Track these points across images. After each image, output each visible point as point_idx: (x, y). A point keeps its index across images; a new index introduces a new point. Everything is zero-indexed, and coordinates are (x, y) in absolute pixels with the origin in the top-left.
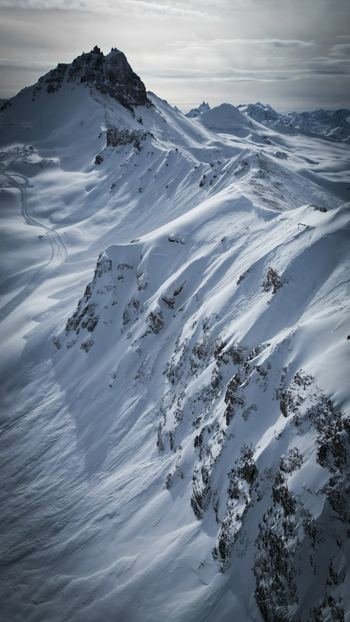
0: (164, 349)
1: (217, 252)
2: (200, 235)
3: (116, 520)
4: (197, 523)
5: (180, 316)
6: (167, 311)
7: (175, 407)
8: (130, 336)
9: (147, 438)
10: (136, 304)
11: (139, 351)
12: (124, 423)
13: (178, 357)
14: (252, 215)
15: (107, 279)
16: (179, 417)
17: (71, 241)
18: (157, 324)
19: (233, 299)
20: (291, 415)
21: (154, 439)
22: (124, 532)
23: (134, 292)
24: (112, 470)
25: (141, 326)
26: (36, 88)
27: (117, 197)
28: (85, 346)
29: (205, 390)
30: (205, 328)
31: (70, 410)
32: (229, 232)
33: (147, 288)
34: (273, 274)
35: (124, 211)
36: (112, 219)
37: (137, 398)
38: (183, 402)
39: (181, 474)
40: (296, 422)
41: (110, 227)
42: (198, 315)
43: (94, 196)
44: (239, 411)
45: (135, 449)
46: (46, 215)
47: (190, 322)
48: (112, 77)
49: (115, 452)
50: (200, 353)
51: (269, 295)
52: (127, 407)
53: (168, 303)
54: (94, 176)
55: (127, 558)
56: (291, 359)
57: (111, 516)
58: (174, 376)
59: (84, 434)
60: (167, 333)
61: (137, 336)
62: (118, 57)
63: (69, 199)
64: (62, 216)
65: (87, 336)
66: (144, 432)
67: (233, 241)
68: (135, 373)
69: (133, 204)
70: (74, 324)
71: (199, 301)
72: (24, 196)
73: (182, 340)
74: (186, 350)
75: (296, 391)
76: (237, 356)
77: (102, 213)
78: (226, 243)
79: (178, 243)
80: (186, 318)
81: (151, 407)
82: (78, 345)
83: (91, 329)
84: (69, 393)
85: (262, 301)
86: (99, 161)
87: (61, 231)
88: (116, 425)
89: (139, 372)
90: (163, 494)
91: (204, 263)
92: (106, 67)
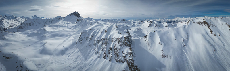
0: (93, 42)
1: (97, 30)
2: (94, 29)
3: (92, 65)
4: (105, 60)
5: (94, 38)
6: (92, 38)
7: (97, 48)
8: (87, 41)
9: (93, 53)
10: (87, 37)
11: (89, 43)
12: (89, 52)
13: (95, 42)
14: (100, 26)
15: (83, 34)
16: (98, 49)
17: (74, 31)
18: (91, 39)
19: (101, 34)
20: (113, 42)
21: (95, 53)
22: (94, 66)
23: (87, 36)
24: (89, 59)
25: (89, 40)
26: (69, 15)
27: (79, 26)
28: (81, 43)
29: (101, 45)
30: (98, 38)
31: (80, 52)
32: (98, 28)
33: (89, 35)
34: (106, 30)
35: (80, 28)
36: (79, 29)
37: (90, 49)
38: (98, 47)
39: (101, 55)
40: (114, 42)
41: (79, 30)
42: (97, 37)
43: (76, 26)
44: (107, 44)
45: (92, 55)
46: (70, 28)
47: (96, 38)
48: (77, 14)
49: (89, 56)
50: (99, 41)
51: (106, 32)
52: (89, 50)
53: (92, 36)
54: (76, 24)
55: (96, 69)
56: (111, 37)
57: (91, 65)
58: (95, 45)
59: (83, 54)
60: (93, 40)
61: (88, 41)
62: (78, 12)
63: (73, 27)
64: (72, 28)
65: (81, 42)
66: (92, 53)
67: (99, 29)
68: (89, 46)
69: (81, 27)
70: (79, 40)
71: (96, 35)
72: (67, 26)
73: (95, 40)
74: (96, 41)
75: (113, 40)
76: (104, 40)
77: (77, 28)
78: (98, 29)
79: (91, 30)
80: (95, 38)
81: (92, 50)
82: (80, 43)
83: (82, 41)
84: (80, 49)
85: (105, 33)
86: (76, 22)
87: (73, 30)
88: (88, 53)
89: (90, 45)
90: (99, 59)
91: (95, 31)
92: (76, 13)
